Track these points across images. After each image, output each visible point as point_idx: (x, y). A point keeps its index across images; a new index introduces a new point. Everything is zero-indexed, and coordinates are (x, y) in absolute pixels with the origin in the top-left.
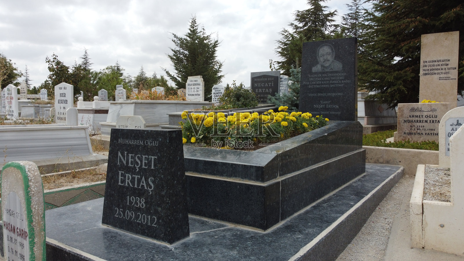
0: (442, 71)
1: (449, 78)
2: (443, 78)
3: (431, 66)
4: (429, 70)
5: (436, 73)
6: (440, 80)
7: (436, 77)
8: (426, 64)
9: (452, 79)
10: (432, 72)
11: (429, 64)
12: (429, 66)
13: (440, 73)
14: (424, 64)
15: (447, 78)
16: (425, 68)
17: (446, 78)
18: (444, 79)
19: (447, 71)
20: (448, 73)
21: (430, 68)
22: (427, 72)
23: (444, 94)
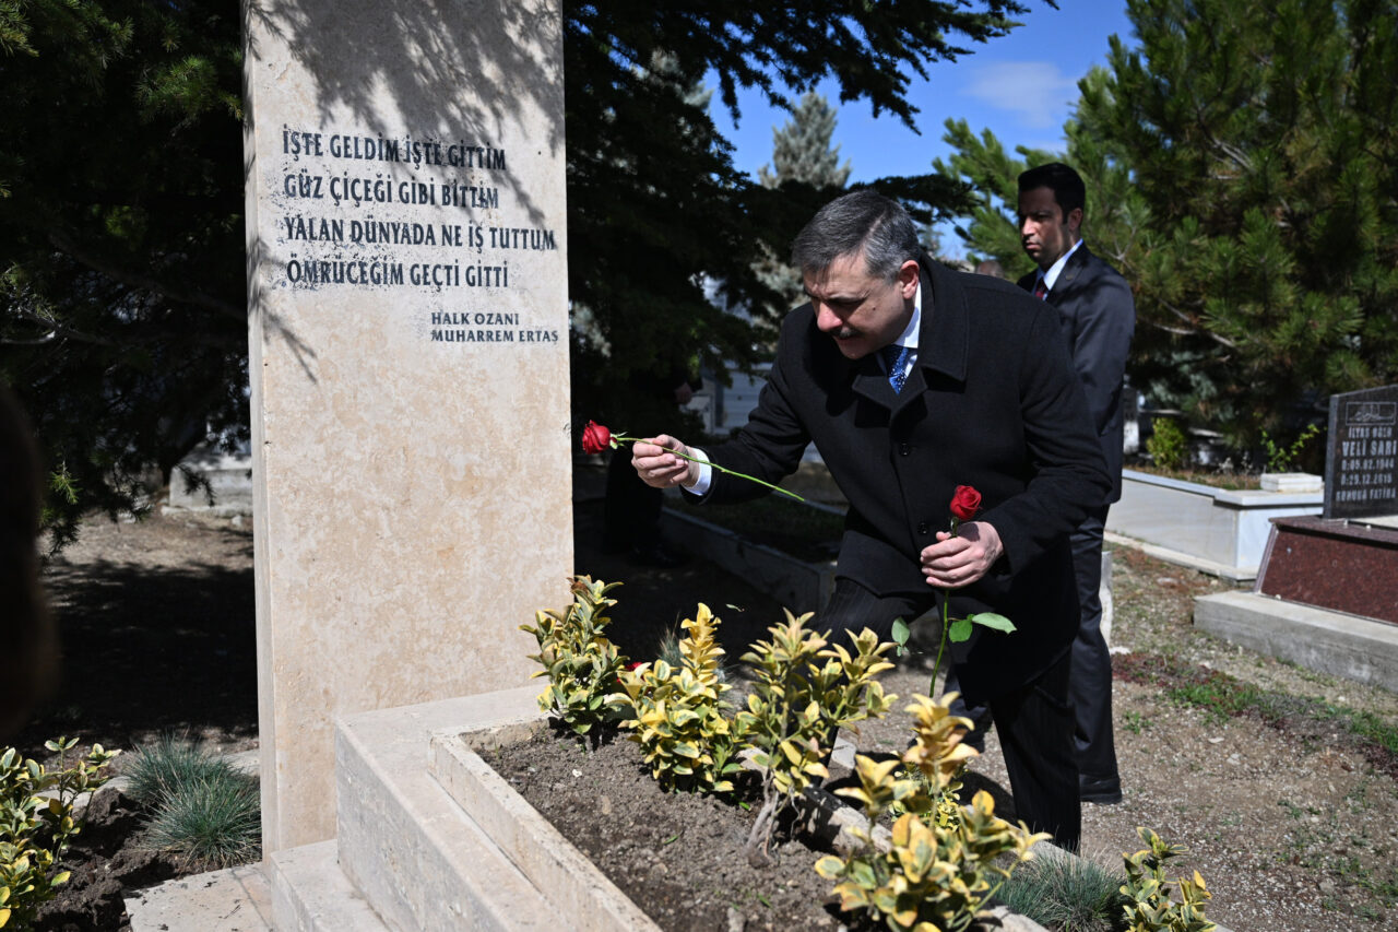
0: (450, 254)
1: (509, 327)
2: (464, 319)
3: (360, 190)
4: (347, 232)
5: (406, 274)
6: (437, 336)
7: (407, 303)
8: (310, 164)
9: (530, 334)
10: (368, 251)
11: (339, 167)
12: (339, 188)
13: (441, 275)
14: (296, 169)
15: (493, 328)
16: (305, 207)
17: (485, 328)
18: (475, 328)
19: (493, 256)
20: (500, 274)
21: (348, 212)
22: (321, 251)
23: (476, 471)
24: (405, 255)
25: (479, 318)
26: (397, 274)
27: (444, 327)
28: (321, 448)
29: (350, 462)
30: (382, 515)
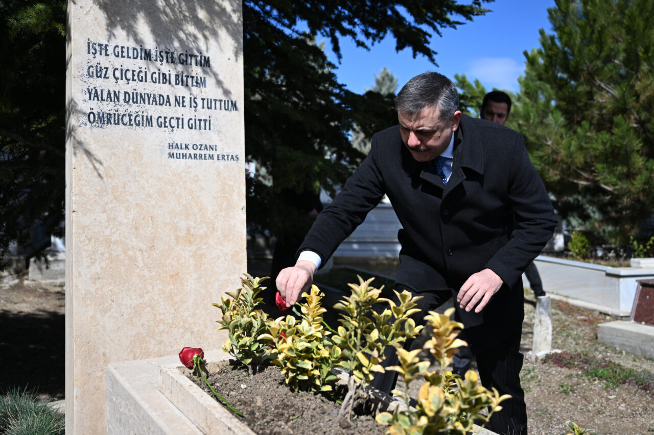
0: (179, 111)
1: (211, 152)
2: (186, 147)
3: (129, 75)
4: (122, 97)
5: (154, 121)
6: (171, 156)
7: (155, 137)
8: (102, 61)
9: (223, 156)
10: (133, 108)
11: (118, 62)
12: (118, 74)
13: (174, 123)
14: (94, 62)
15: (203, 152)
16: (99, 83)
17: (198, 152)
18: (192, 152)
19: (203, 113)
20: (206, 123)
21: (123, 87)
22: (107, 107)
23: (192, 231)
24: (154, 111)
25: (195, 147)
26: (149, 121)
27: (176, 151)
28: (105, 215)
29: (121, 224)
30: (139, 254)
